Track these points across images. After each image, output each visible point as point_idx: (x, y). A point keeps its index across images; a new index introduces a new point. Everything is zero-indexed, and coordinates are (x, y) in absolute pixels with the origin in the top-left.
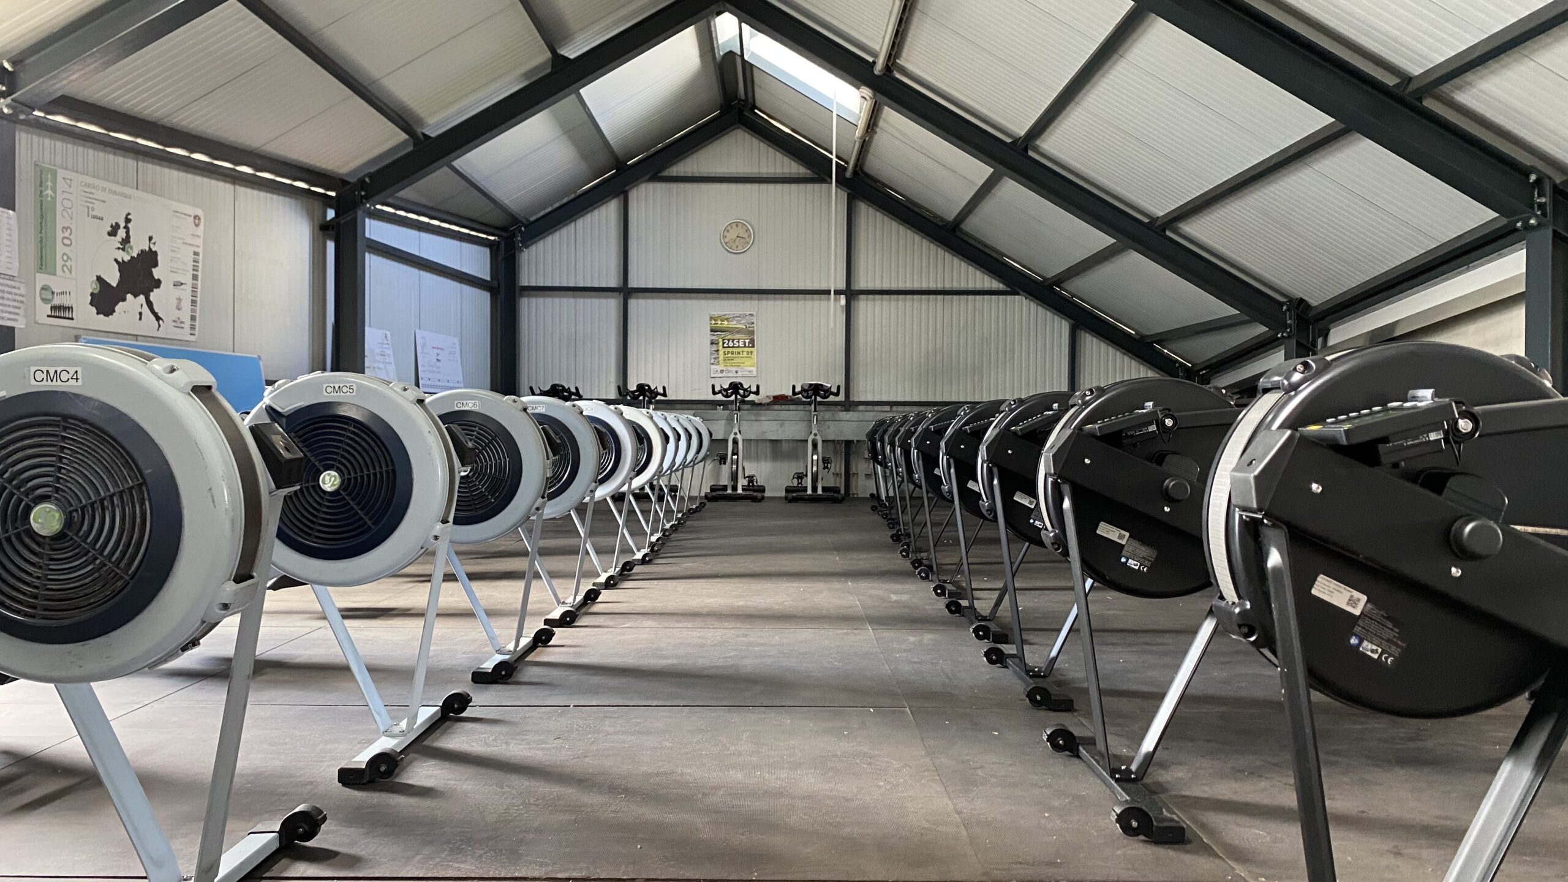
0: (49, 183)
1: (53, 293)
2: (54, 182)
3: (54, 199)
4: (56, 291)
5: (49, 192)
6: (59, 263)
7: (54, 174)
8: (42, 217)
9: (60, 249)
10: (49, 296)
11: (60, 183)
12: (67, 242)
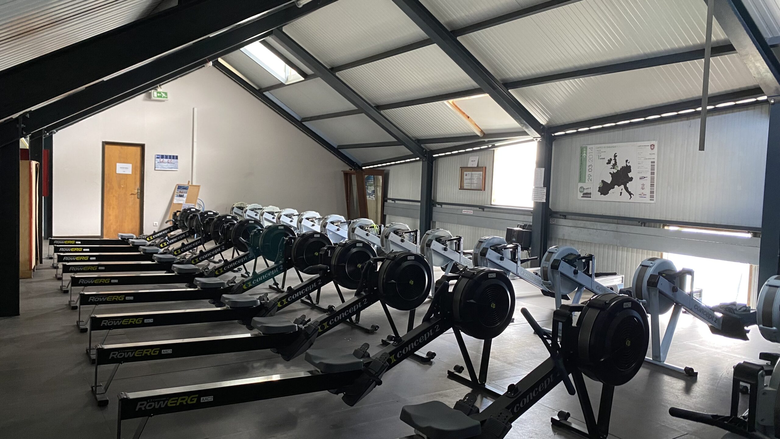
0: (585, 152)
1: (584, 189)
2: (586, 151)
3: (586, 157)
4: (585, 188)
5: (585, 155)
6: (587, 178)
7: (586, 148)
8: (581, 163)
9: (587, 173)
10: (582, 190)
11: (589, 151)
12: (590, 170)
